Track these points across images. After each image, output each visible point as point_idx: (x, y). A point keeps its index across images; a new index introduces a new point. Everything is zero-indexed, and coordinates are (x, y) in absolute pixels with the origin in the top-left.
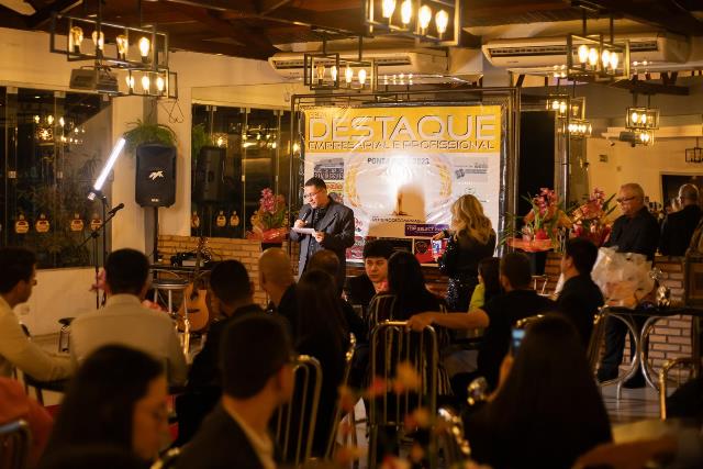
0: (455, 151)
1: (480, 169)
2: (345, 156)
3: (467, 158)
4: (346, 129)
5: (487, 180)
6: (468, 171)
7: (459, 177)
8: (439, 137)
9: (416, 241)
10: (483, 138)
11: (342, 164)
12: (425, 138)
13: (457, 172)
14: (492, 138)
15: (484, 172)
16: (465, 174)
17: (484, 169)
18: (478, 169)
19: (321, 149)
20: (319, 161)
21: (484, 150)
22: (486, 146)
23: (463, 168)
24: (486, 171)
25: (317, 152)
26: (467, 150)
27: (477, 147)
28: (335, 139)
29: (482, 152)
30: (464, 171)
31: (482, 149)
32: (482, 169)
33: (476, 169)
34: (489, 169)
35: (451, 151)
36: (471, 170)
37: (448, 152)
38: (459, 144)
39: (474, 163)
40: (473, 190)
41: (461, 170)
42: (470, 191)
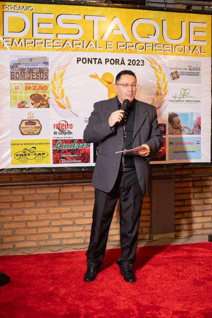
0: (170, 54)
1: (194, 72)
2: (50, 55)
4: (51, 26)
5: (199, 82)
6: (183, 74)
7: (174, 79)
8: (153, 39)
10: (196, 43)
11: (47, 63)
12: (139, 39)
13: (172, 74)
15: (197, 74)
16: (180, 76)
17: (198, 71)
18: (192, 71)
19: (18, 46)
20: (17, 59)
21: (197, 55)
22: (199, 51)
23: (178, 70)
24: (199, 73)
25: (14, 49)
26: (181, 54)
27: (191, 52)
28: (36, 35)
29: (195, 56)
30: (179, 73)
31: (195, 53)
32: (195, 71)
33: (190, 71)
34: (202, 72)
35: (166, 54)
36: (185, 72)
37: (164, 54)
38: (174, 47)
39: (189, 66)
40: (188, 91)
41: (176, 72)
42: (185, 92)
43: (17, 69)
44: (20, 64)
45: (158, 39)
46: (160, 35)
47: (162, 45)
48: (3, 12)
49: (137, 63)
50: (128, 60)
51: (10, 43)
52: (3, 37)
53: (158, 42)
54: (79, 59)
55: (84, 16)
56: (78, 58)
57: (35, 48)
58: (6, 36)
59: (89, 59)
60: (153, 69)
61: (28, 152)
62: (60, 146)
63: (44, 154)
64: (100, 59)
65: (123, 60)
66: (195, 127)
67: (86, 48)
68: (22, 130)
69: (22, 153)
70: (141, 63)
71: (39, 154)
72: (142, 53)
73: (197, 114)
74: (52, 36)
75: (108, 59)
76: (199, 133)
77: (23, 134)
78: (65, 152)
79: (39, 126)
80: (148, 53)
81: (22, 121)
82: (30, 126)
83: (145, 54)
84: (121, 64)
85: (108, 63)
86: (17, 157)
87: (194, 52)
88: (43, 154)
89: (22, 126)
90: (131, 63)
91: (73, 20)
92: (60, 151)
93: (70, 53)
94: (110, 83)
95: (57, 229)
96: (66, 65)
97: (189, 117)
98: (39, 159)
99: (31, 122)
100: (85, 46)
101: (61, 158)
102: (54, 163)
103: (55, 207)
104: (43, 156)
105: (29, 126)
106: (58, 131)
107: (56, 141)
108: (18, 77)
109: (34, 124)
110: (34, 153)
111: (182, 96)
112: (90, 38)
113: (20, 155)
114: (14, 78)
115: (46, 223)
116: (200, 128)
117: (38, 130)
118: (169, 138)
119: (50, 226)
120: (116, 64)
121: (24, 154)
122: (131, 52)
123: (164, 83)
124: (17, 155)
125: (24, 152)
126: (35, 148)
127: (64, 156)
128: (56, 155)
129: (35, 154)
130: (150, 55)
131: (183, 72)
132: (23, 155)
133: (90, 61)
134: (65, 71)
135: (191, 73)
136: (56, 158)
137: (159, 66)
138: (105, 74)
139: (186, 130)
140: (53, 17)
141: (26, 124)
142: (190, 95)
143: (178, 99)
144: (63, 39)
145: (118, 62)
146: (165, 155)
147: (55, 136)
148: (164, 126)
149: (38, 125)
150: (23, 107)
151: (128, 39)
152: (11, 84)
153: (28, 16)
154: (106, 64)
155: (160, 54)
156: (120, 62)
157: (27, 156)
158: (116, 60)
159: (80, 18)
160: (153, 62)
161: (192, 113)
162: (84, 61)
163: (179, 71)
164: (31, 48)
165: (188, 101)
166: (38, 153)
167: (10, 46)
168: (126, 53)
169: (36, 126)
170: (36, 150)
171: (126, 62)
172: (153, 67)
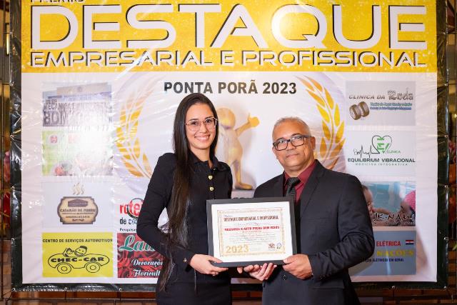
1: (401, 103)
3: (373, 82)
4: (116, 27)
5: (413, 123)
6: (376, 107)
7: (358, 117)
8: (316, 43)
10: (404, 46)
11: (107, 94)
12: (286, 43)
13: (354, 107)
14: (423, 46)
15: (407, 107)
16: (371, 111)
17: (408, 101)
18: (397, 101)
19: (57, 65)
20: (55, 89)
21: (407, 68)
22: (410, 61)
23: (365, 100)
24: (411, 105)
25: (49, 71)
26: (372, 68)
27: (393, 63)
28: (89, 45)
29: (401, 71)
30: (369, 106)
31: (402, 65)
32: (402, 101)
33: (392, 101)
34: (417, 103)
35: (340, 70)
36: (382, 104)
37: (335, 70)
38: (357, 57)
39: (389, 92)
40: (387, 141)
41: (362, 104)
42: (381, 142)
43: (54, 106)
44: (60, 97)
45: (323, 42)
46: (327, 33)
47: (333, 53)
48: (32, 6)
49: (281, 88)
50: (264, 85)
51: (43, 61)
52: (31, 50)
53: (324, 48)
54: (168, 86)
55: (179, 5)
56: (166, 84)
57: (87, 68)
58: (35, 48)
59: (186, 84)
60: (314, 100)
61: (73, 255)
62: (132, 246)
63: (102, 259)
64: (208, 84)
65: (253, 84)
66: (403, 210)
67: (182, 63)
68: (63, 216)
69: (61, 257)
70: (290, 88)
71: (93, 259)
72: (292, 69)
73: (406, 185)
74: (119, 46)
75: (224, 84)
76: (411, 222)
77: (64, 223)
78: (140, 256)
79: (94, 208)
80: (303, 69)
81: (62, 200)
82: (77, 208)
83: (297, 70)
84: (250, 92)
85: (225, 91)
86: (54, 264)
87: (399, 64)
88: (99, 259)
89: (63, 207)
90: (270, 90)
91: (158, 13)
92: (131, 255)
93: (152, 75)
97: (391, 192)
98: (93, 268)
99: (78, 202)
100: (180, 60)
101: (133, 267)
102: (120, 277)
104: (101, 262)
105: (75, 208)
106: (127, 217)
107: (125, 235)
108: (55, 120)
109: (85, 204)
110: (83, 258)
111: (375, 151)
112: (190, 45)
113: (59, 260)
114: (49, 122)
116: (414, 213)
117: (92, 216)
120: (240, 92)
121: (65, 258)
122: (269, 68)
123: (337, 125)
124: (52, 261)
125: (66, 256)
126: (86, 248)
127: (139, 263)
128: (124, 261)
129: (85, 259)
131: (377, 104)
132: (63, 260)
133: (189, 88)
134: (142, 107)
135: (394, 104)
136: (124, 267)
137: (327, 94)
139: (384, 218)
140: (120, 12)
141: (70, 204)
142: (390, 149)
143: (367, 157)
144: (137, 50)
145: (243, 89)
147: (123, 226)
149: (90, 206)
150: (65, 174)
151: (263, 45)
152: (43, 132)
153: (75, 12)
154: (220, 92)
155: (329, 69)
156: (247, 89)
157: (71, 263)
158: (240, 84)
159: (171, 9)
160: (314, 87)
161: (396, 185)
162: (178, 88)
163: (368, 102)
164: (80, 68)
165: (387, 160)
166: (90, 257)
167: (43, 66)
168: (259, 70)
169: (88, 208)
170: (87, 253)
171: (261, 88)
172: (314, 96)
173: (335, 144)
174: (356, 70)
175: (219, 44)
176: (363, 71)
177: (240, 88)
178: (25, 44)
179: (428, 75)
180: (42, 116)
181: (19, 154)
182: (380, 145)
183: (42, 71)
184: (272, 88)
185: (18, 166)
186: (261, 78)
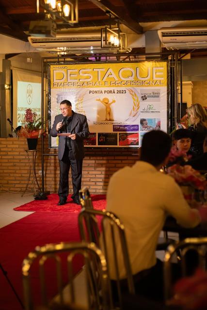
0: (141, 86)
1: (156, 95)
3: (148, 90)
4: (76, 76)
5: (159, 101)
6: (149, 96)
7: (143, 100)
8: (131, 79)
9: (120, 134)
10: (157, 79)
12: (123, 79)
13: (142, 97)
14: (163, 78)
15: (158, 97)
16: (147, 98)
17: (158, 95)
19: (60, 86)
20: (60, 93)
21: (158, 85)
22: (159, 83)
25: (59, 88)
26: (148, 85)
27: (154, 84)
28: (69, 81)
29: (156, 86)
33: (153, 95)
34: (161, 95)
35: (139, 86)
37: (137, 86)
38: (143, 82)
39: (152, 92)
40: (152, 106)
41: (145, 96)
46: (135, 76)
47: (136, 82)
48: (53, 70)
49: (122, 92)
53: (133, 80)
54: (90, 92)
55: (93, 69)
57: (68, 87)
58: (55, 82)
64: (101, 91)
65: (114, 91)
66: (157, 126)
67: (94, 85)
70: (124, 92)
72: (125, 86)
74: (77, 81)
76: (159, 129)
80: (128, 86)
85: (106, 93)
87: (156, 84)
93: (86, 89)
94: (107, 103)
95: (94, 183)
96: (84, 95)
97: (153, 121)
103: (93, 171)
111: (148, 109)
112: (96, 80)
115: (88, 179)
116: (160, 127)
118: (141, 133)
119: (90, 181)
122: (118, 86)
123: (138, 102)
130: (130, 88)
133: (96, 92)
134: (83, 98)
137: (135, 93)
138: (104, 99)
139: (151, 129)
140: (77, 71)
142: (153, 108)
143: (146, 111)
144: (82, 82)
146: (138, 142)
148: (138, 126)
151: (117, 80)
153: (65, 71)
155: (135, 86)
156: (112, 92)
159: (91, 70)
160: (131, 91)
161: (155, 119)
162: (93, 92)
163: (146, 95)
164: (66, 87)
165: (152, 112)
168: (116, 87)
171: (116, 92)
172: (131, 94)
173: (137, 108)
174: (143, 86)
175: (104, 80)
176: (145, 86)
177: (110, 92)
178: (52, 81)
179: (163, 87)
180: (56, 100)
181: (50, 111)
182: (150, 107)
183: (56, 88)
184: (119, 92)
185: (50, 114)
186: (116, 89)
